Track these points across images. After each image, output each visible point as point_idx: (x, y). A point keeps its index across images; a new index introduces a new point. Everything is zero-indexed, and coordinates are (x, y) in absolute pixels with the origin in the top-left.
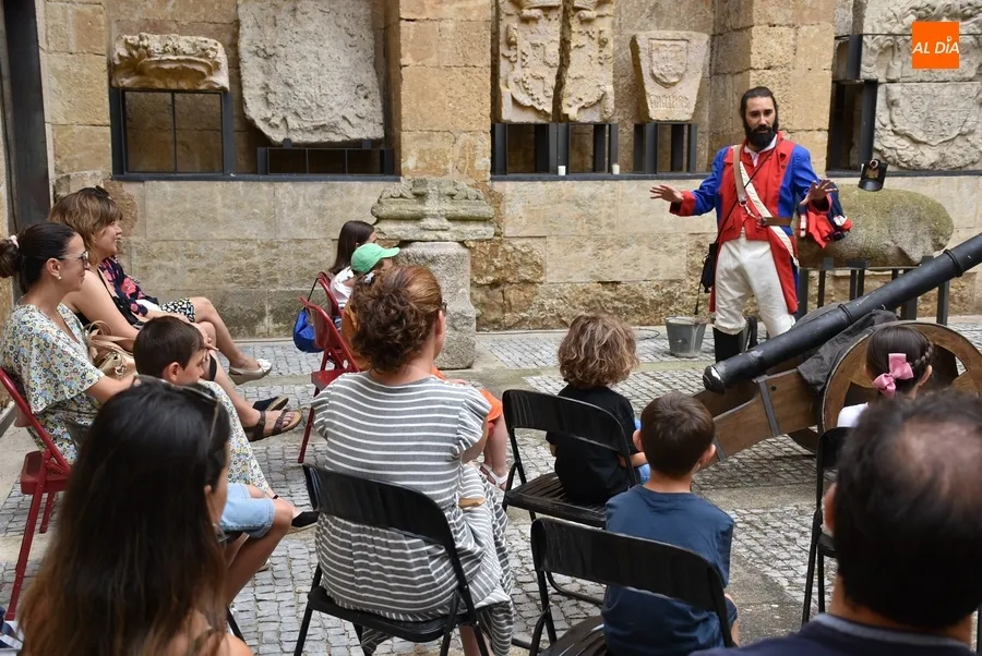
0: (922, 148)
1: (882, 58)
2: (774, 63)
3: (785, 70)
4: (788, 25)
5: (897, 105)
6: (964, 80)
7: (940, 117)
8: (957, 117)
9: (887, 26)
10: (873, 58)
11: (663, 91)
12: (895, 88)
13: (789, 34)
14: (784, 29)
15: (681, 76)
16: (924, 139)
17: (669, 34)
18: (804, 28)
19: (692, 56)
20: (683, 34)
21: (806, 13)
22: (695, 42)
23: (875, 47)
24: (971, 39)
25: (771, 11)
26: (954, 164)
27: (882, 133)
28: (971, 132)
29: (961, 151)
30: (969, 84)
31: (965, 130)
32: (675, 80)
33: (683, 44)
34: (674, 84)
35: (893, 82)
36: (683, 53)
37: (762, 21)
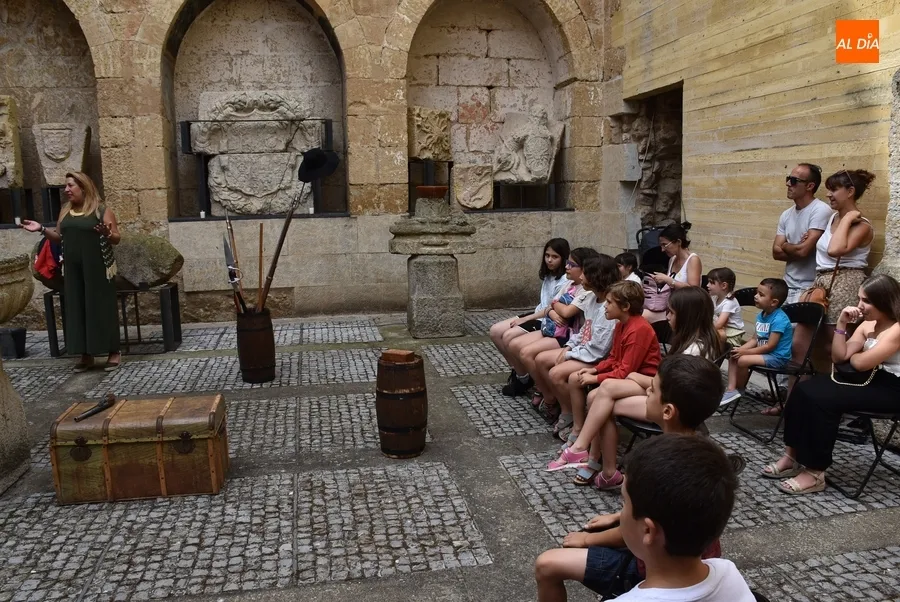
0: (251, 199)
1: (213, 137)
2: (119, 143)
3: (127, 147)
4: (127, 116)
5: (228, 170)
6: (275, 151)
7: (261, 177)
8: (275, 178)
9: (213, 115)
10: (205, 138)
11: (55, 165)
12: (224, 158)
13: (128, 123)
14: (123, 119)
15: (68, 154)
16: (251, 193)
17: (56, 125)
18: (139, 118)
19: (75, 140)
20: (67, 125)
21: (139, 107)
22: (76, 131)
23: (205, 130)
24: (277, 123)
25: (112, 107)
26: (278, 210)
27: (217, 189)
28: (289, 188)
29: (282, 201)
30: (279, 155)
31: (282, 186)
32: (62, 157)
33: (67, 132)
34: (62, 160)
35: (222, 153)
36: (67, 138)
37: (106, 114)
